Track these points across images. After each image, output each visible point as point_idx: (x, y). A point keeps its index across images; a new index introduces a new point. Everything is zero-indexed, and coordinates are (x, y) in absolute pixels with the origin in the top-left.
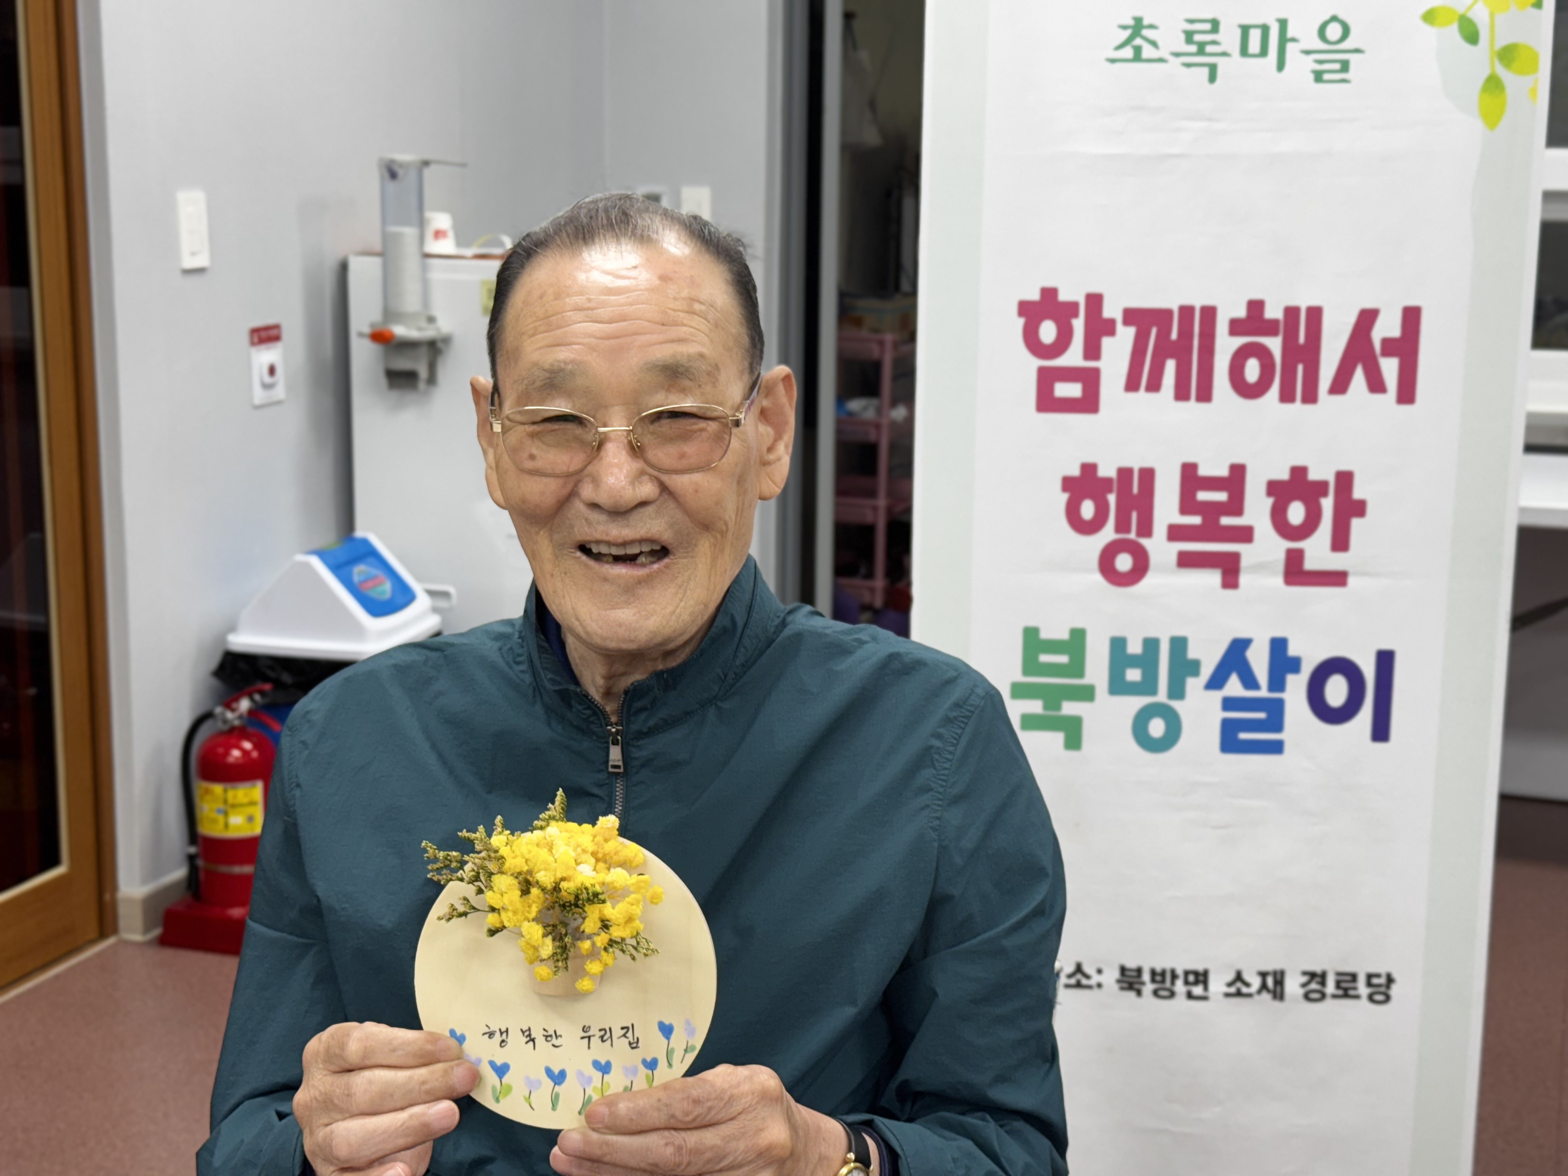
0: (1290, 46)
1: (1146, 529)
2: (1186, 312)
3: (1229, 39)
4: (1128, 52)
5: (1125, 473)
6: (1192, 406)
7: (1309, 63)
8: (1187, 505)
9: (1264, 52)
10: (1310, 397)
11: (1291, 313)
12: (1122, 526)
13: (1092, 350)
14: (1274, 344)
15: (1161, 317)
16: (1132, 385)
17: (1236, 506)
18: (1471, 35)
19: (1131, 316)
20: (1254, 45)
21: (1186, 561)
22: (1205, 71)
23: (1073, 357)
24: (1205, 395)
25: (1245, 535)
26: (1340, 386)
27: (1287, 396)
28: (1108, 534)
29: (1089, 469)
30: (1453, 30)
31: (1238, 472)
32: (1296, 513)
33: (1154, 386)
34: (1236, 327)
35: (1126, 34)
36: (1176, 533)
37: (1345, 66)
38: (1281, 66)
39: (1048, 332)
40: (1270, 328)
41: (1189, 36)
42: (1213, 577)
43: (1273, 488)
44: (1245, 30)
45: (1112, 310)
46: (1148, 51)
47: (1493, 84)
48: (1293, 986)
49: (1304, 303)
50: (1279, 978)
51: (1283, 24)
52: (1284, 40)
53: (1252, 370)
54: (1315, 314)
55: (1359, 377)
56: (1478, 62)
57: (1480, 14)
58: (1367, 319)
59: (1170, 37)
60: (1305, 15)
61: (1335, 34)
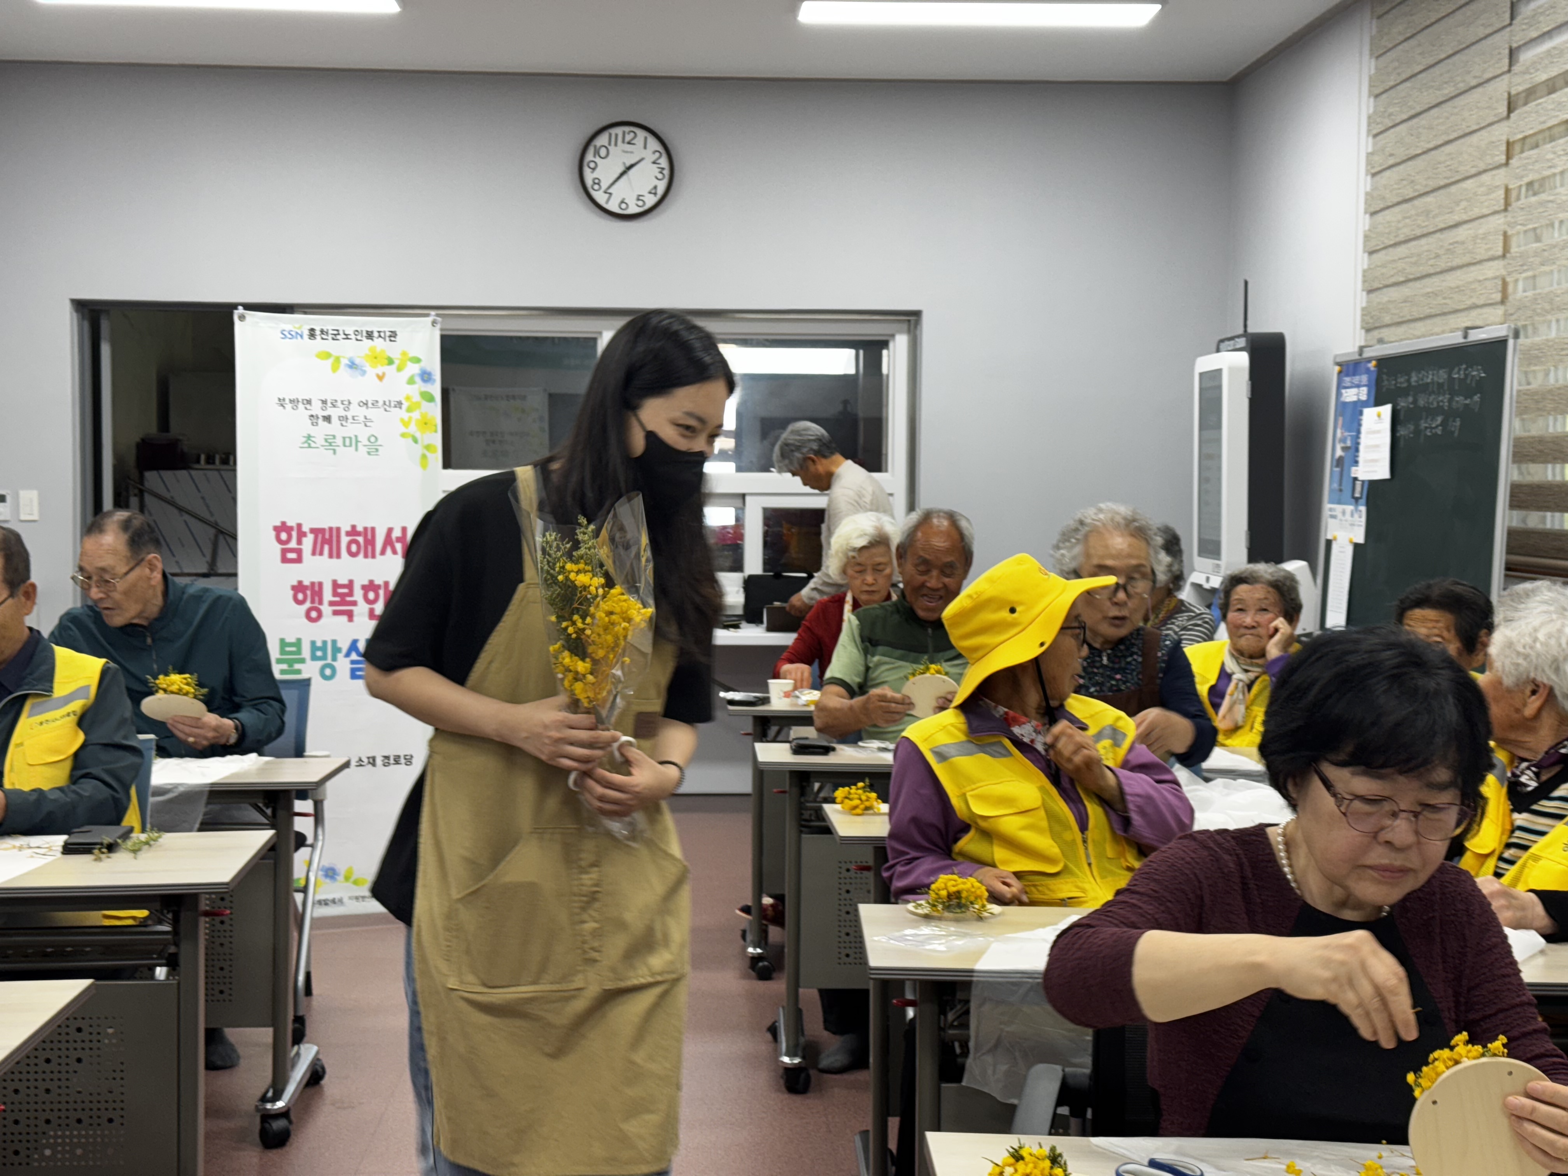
0: (359, 444)
1: (321, 603)
2: (331, 529)
3: (339, 441)
4: (306, 445)
5: (313, 584)
6: (334, 561)
7: (365, 449)
8: (335, 594)
9: (351, 445)
10: (374, 556)
11: (366, 529)
12: (313, 602)
13: (299, 542)
14: (361, 539)
15: (322, 531)
16: (314, 553)
17: (351, 594)
18: (416, 441)
19: (312, 531)
20: (347, 443)
21: (336, 613)
22: (332, 452)
23: (293, 544)
24: (339, 556)
25: (354, 603)
26: (383, 552)
27: (366, 556)
28: (308, 605)
29: (300, 582)
30: (410, 440)
31: (351, 582)
32: (371, 596)
33: (321, 554)
34: (348, 534)
35: (304, 439)
36: (332, 604)
37: (377, 450)
38: (357, 449)
39: (284, 536)
40: (358, 534)
41: (326, 440)
42: (344, 619)
43: (364, 587)
44: (344, 438)
45: (305, 529)
46: (313, 445)
47: (424, 456)
48: (379, 761)
49: (369, 525)
50: (374, 758)
51: (356, 436)
52: (357, 441)
53: (354, 548)
54: (373, 529)
55: (389, 550)
56: (419, 449)
57: (418, 435)
58: (390, 531)
59: (320, 440)
60: (363, 434)
61: (373, 440)
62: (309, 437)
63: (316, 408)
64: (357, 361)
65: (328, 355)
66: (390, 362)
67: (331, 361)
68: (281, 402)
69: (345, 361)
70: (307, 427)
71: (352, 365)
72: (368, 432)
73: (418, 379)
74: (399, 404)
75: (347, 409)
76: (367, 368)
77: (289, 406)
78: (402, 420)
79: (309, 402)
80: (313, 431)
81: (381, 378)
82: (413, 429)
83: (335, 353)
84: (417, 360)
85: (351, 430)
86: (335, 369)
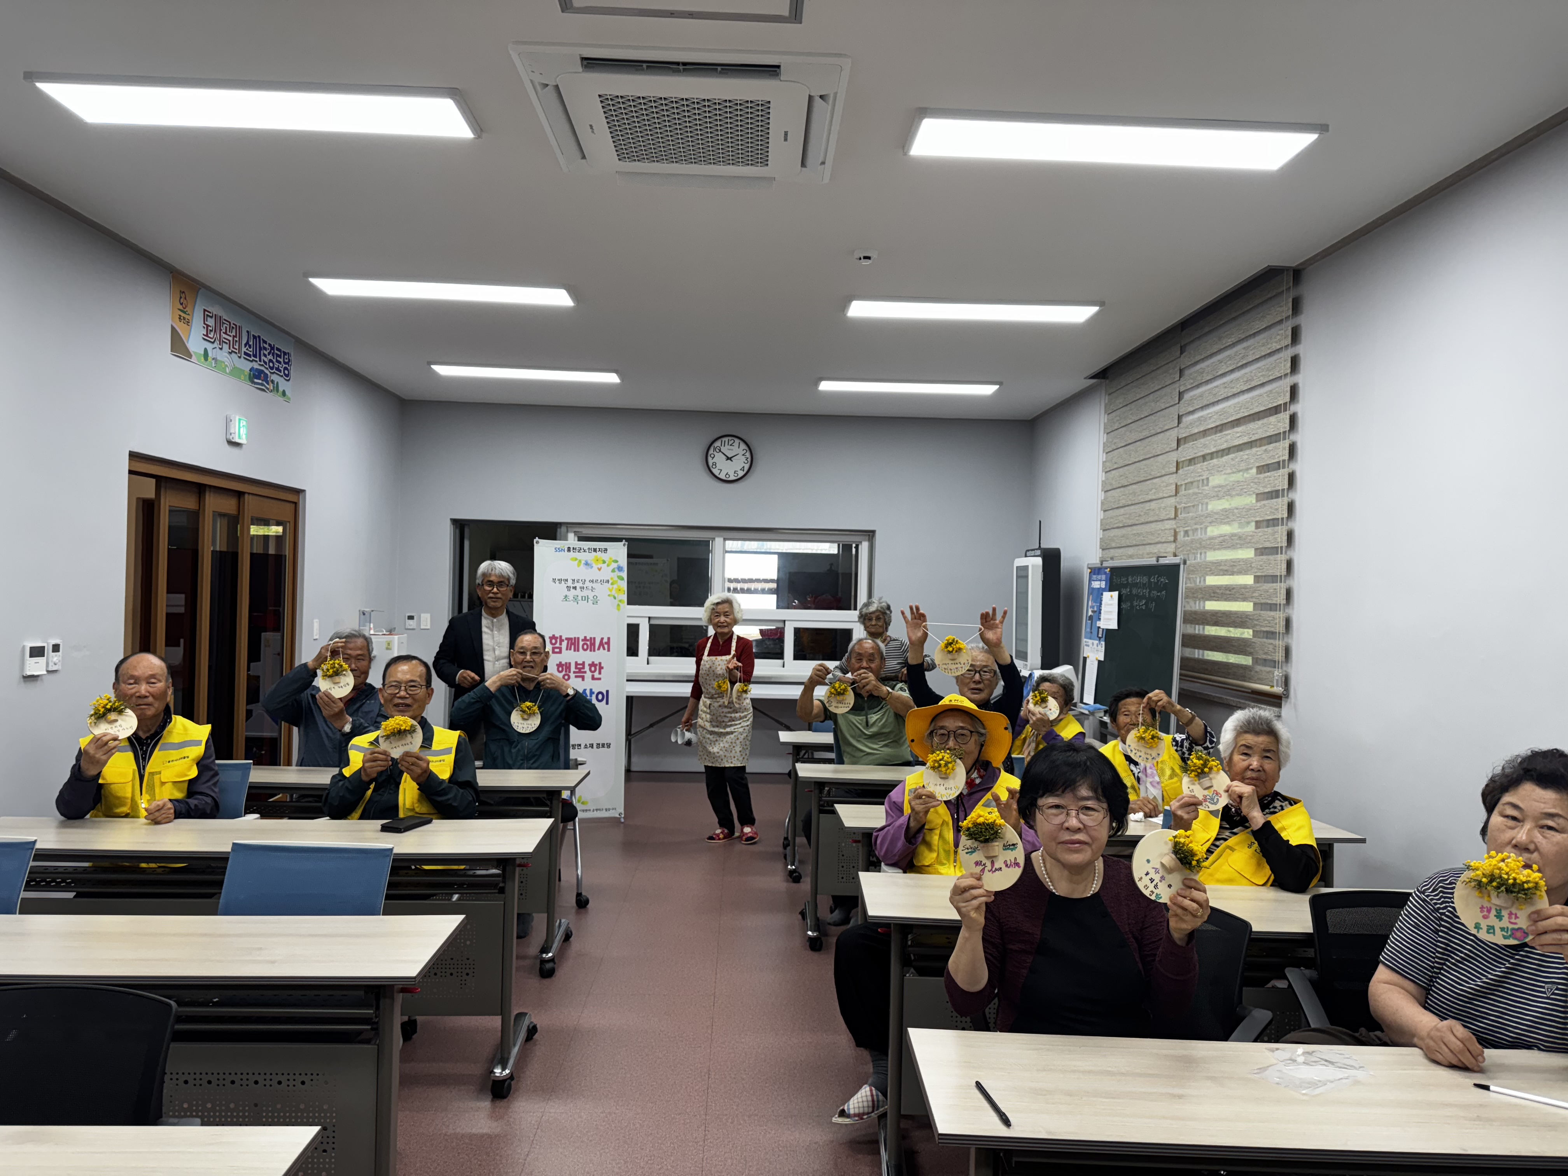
1: (570, 672)
2: (575, 638)
3: (580, 598)
5: (566, 663)
6: (576, 653)
7: (594, 602)
8: (576, 668)
9: (585, 600)
10: (594, 651)
11: (591, 638)
13: (561, 644)
14: (588, 643)
15: (571, 639)
16: (567, 649)
17: (584, 668)
18: (615, 598)
19: (567, 639)
22: (576, 603)
24: (578, 651)
25: (585, 672)
26: (599, 649)
27: (591, 651)
29: (560, 663)
31: (584, 663)
32: (593, 669)
33: (570, 649)
34: (583, 640)
35: (564, 597)
36: (574, 672)
37: (597, 602)
40: (588, 640)
41: (574, 598)
42: (580, 679)
43: (589, 665)
44: (582, 597)
45: (563, 638)
46: (568, 600)
47: (618, 605)
48: (595, 746)
49: (593, 636)
50: (592, 745)
51: (588, 596)
53: (585, 647)
54: (594, 638)
55: (601, 648)
56: (616, 602)
57: (616, 595)
58: (602, 639)
59: (571, 598)
60: (591, 595)
61: (595, 597)
62: (566, 596)
63: (570, 583)
64: (589, 562)
65: (576, 559)
66: (604, 562)
67: (577, 561)
68: (554, 580)
69: (583, 562)
70: (566, 592)
71: (587, 564)
72: (593, 594)
73: (616, 570)
74: (608, 581)
75: (584, 583)
76: (594, 565)
77: (557, 582)
78: (609, 588)
79: (567, 580)
80: (568, 593)
81: (599, 569)
82: (614, 593)
83: (579, 558)
84: (616, 561)
85: (585, 593)
86: (579, 566)
